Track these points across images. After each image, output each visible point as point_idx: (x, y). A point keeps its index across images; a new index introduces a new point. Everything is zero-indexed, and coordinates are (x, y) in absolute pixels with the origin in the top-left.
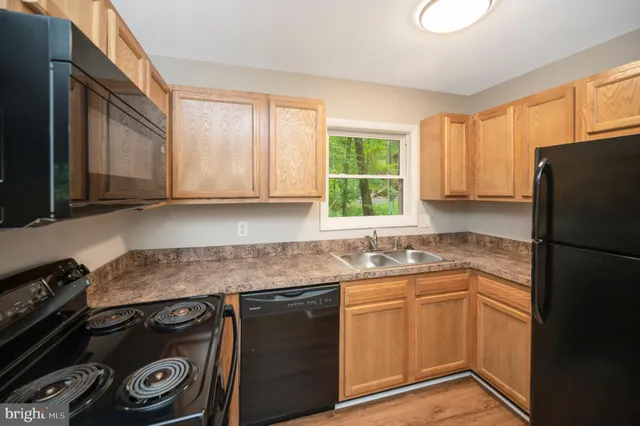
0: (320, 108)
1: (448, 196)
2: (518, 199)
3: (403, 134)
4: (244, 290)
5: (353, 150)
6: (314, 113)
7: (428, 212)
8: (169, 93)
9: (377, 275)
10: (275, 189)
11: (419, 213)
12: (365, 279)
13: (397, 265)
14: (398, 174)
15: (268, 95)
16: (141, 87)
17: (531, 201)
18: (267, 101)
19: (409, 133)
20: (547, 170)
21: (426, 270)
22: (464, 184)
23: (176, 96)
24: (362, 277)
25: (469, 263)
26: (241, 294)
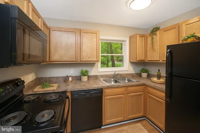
0: (98, 33)
1: (138, 61)
2: (161, 61)
3: (124, 41)
4: (72, 91)
5: (109, 46)
6: (96, 34)
7: (132, 66)
8: (49, 29)
9: (115, 87)
10: (83, 59)
11: (129, 66)
12: (111, 88)
13: (121, 83)
14: (122, 54)
15: (80, 29)
16: (40, 27)
17: (165, 62)
18: (80, 31)
19: (126, 41)
20: (170, 52)
21: (131, 85)
22: (144, 57)
23: (51, 30)
24: (110, 87)
25: (145, 83)
26: (71, 91)
